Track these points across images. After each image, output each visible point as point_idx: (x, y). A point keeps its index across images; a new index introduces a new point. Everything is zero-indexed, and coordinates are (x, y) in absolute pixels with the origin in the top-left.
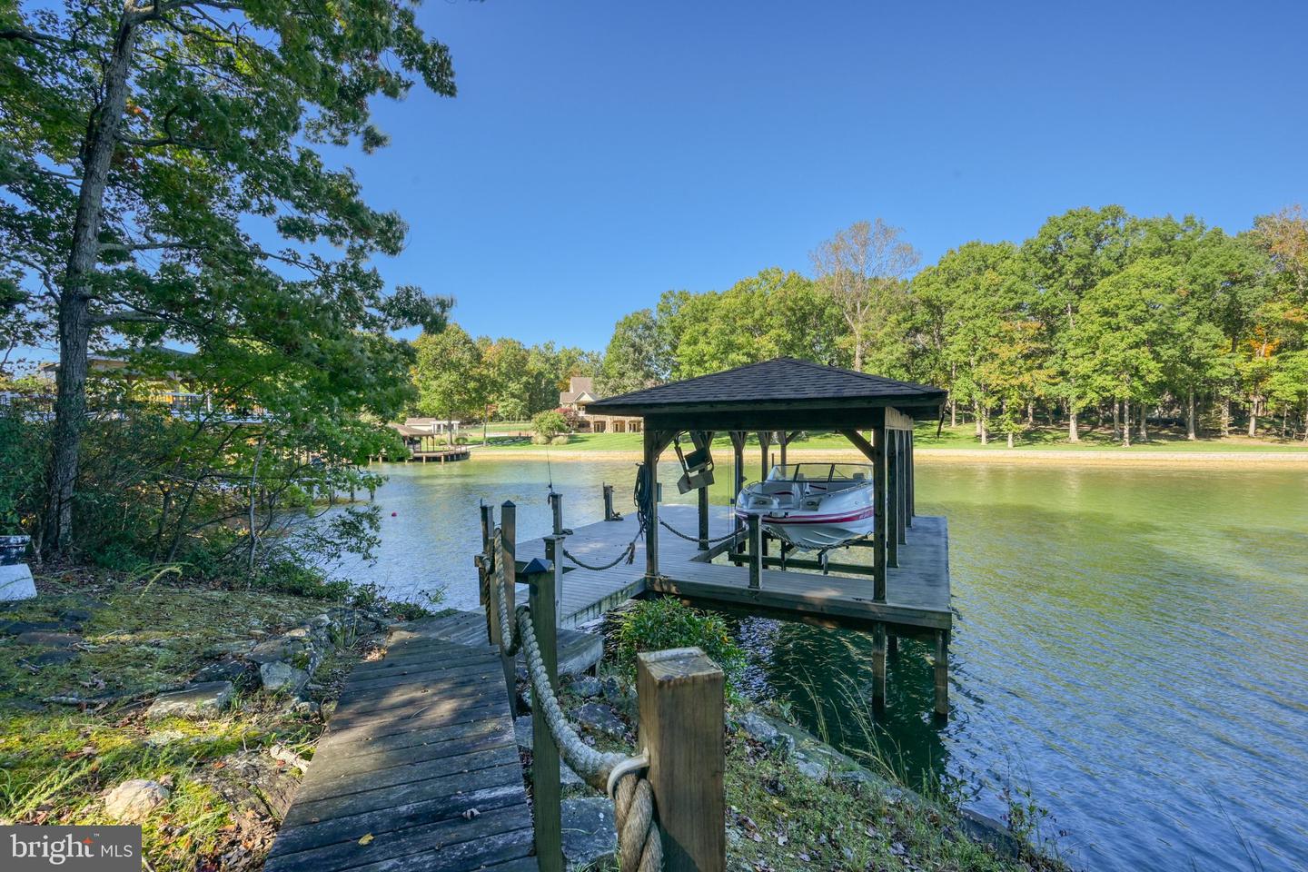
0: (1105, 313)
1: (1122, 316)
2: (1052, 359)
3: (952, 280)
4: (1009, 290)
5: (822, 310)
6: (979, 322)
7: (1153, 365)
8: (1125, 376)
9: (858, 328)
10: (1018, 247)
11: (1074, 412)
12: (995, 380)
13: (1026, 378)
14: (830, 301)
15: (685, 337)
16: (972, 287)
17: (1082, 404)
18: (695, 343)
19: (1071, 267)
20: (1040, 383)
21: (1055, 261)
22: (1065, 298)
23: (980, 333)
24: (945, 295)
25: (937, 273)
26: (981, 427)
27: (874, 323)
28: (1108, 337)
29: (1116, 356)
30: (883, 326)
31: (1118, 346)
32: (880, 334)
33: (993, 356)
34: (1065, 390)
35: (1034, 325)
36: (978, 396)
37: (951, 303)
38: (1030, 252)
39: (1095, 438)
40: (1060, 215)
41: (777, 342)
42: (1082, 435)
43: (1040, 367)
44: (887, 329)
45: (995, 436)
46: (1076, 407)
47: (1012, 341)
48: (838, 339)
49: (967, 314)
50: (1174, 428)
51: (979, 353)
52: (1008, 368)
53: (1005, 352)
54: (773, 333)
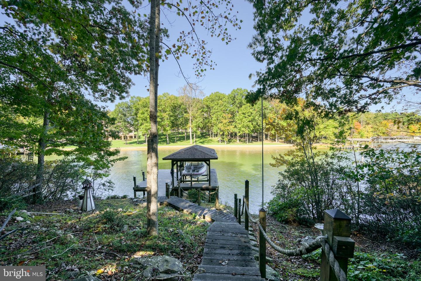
0: (243, 114)
1: (246, 115)
2: (234, 123)
3: (213, 101)
4: (225, 106)
5: (180, 106)
6: (219, 113)
7: (252, 126)
8: (247, 128)
9: (191, 113)
10: (227, 94)
11: (238, 135)
12: (222, 128)
13: (228, 128)
14: (182, 104)
15: (140, 112)
16: (217, 104)
17: (240, 134)
18: (144, 114)
19: (237, 102)
20: (231, 129)
21: (234, 100)
22: (236, 109)
23: (219, 116)
24: (211, 105)
25: (209, 98)
26: (219, 138)
27: (194, 111)
28: (244, 119)
29: (245, 124)
30: (197, 113)
31: (246, 121)
32: (196, 115)
33: (222, 122)
34: (236, 130)
35: (230, 115)
36: (219, 131)
37: (213, 107)
38: (229, 97)
39: (242, 141)
40: (236, 89)
41: (168, 115)
42: (240, 140)
43: (231, 125)
44: (198, 114)
45: (223, 141)
46: (238, 134)
47: (225, 119)
48: (185, 114)
49: (216, 111)
50: (255, 139)
51: (219, 121)
52: (225, 125)
53: (224, 121)
54: (167, 113)
